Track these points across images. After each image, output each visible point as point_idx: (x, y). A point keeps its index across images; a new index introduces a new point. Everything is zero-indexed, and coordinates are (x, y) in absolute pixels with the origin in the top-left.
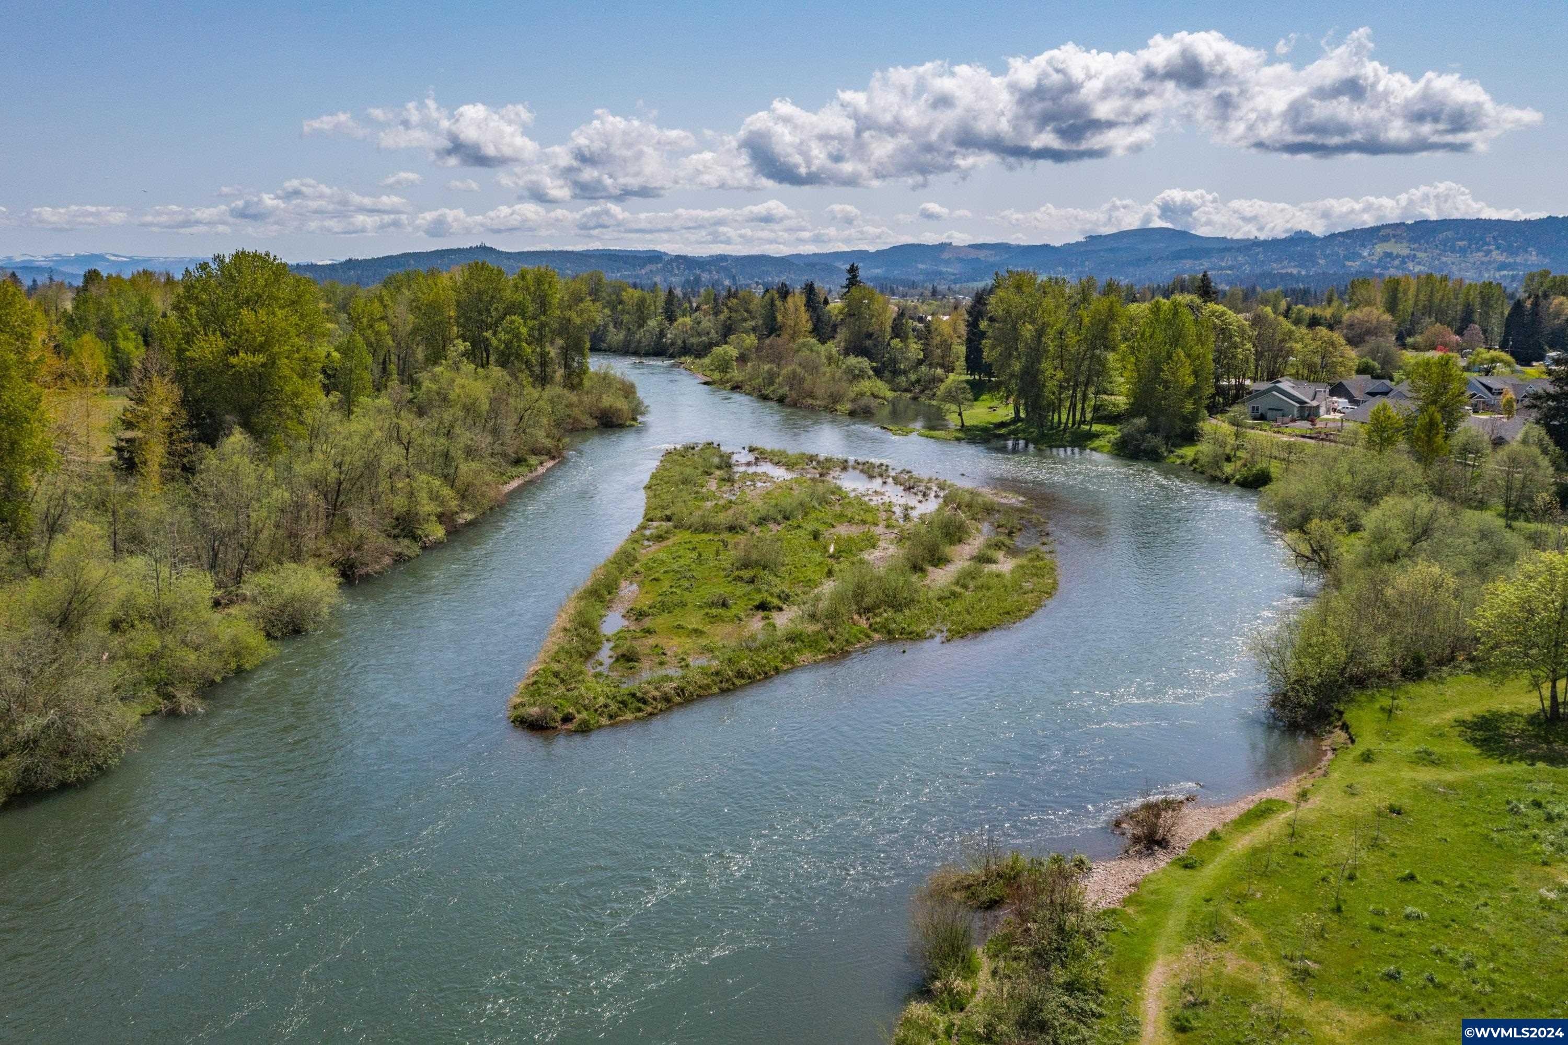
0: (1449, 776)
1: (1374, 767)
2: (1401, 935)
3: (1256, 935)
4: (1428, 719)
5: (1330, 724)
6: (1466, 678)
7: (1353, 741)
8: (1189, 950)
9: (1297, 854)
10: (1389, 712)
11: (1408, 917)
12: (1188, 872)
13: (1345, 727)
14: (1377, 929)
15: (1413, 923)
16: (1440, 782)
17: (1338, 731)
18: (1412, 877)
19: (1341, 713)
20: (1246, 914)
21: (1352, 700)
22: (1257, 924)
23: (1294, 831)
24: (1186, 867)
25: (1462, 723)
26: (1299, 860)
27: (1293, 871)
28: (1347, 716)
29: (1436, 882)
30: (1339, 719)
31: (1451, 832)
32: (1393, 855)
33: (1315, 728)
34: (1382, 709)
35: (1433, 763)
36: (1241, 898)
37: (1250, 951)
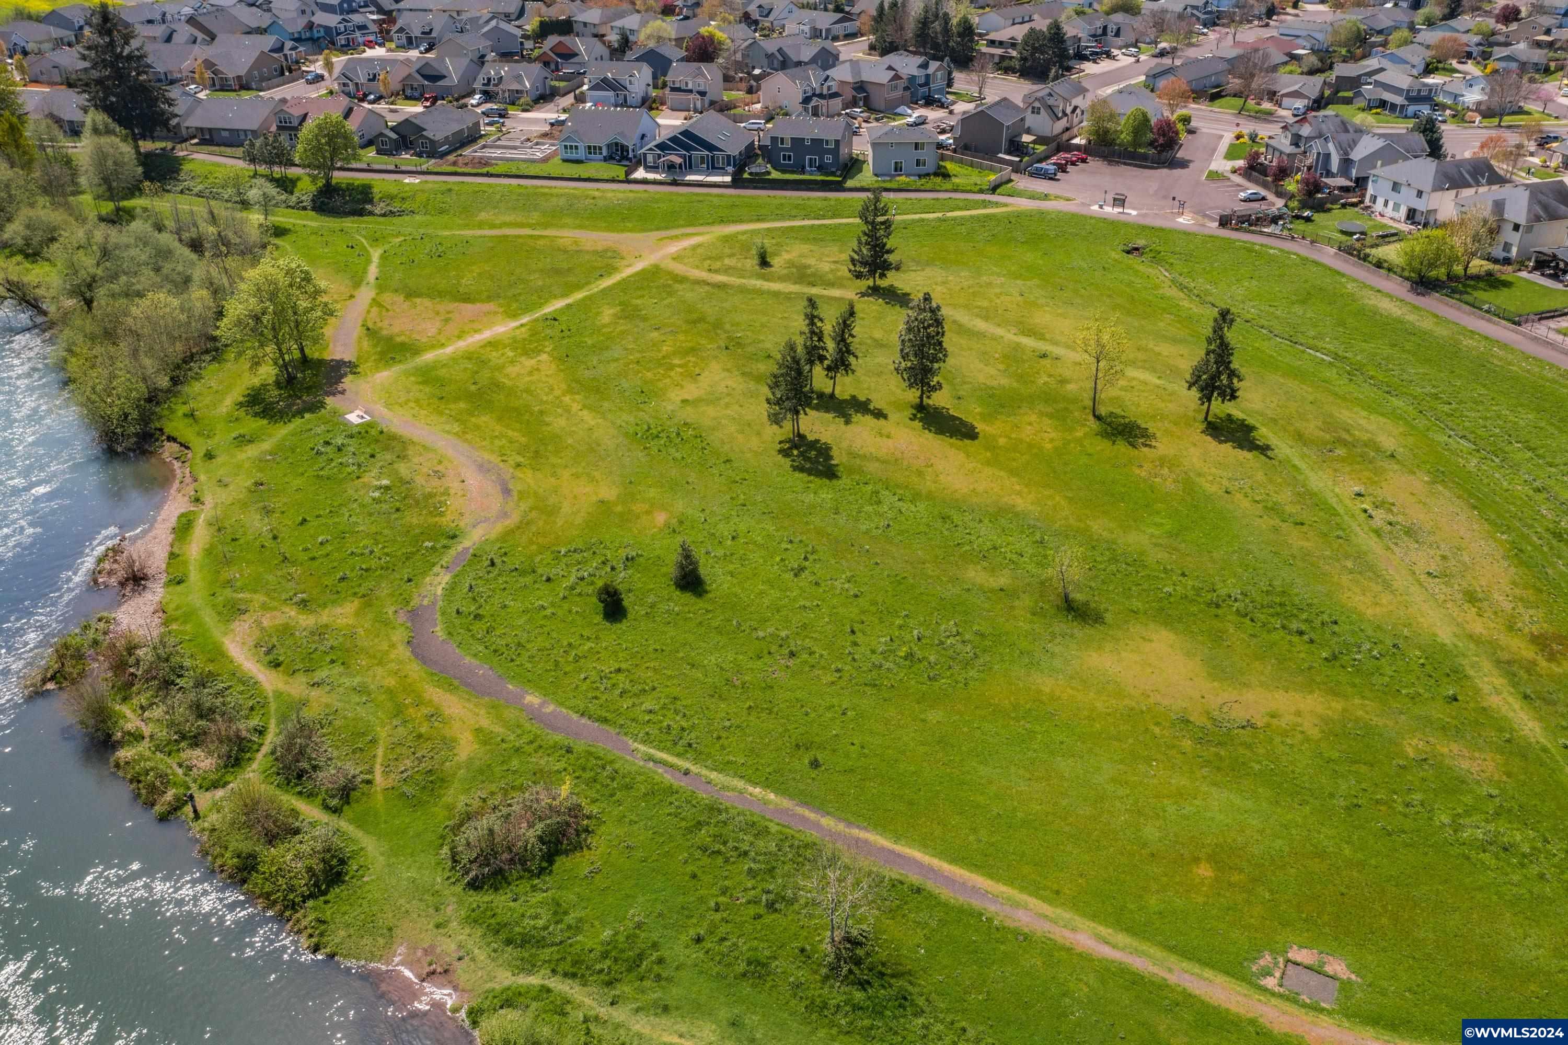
0: (266, 446)
1: (219, 460)
2: (328, 555)
3: (260, 598)
4: (218, 411)
5: (157, 440)
6: (211, 367)
7: (187, 448)
8: (235, 625)
9: (233, 540)
10: (191, 415)
11: (321, 543)
12: (183, 585)
13: (171, 439)
14: (313, 559)
15: (328, 545)
16: (265, 453)
17: (167, 445)
18: (304, 520)
19: (161, 430)
20: (242, 590)
21: (160, 417)
22: (255, 591)
23: (218, 526)
24: (179, 583)
25: (241, 404)
26: (237, 543)
27: (241, 551)
28: (167, 431)
29: (318, 517)
30: (163, 434)
31: (298, 482)
32: (283, 513)
33: (147, 447)
34: (185, 415)
35: (250, 441)
36: (229, 583)
37: (264, 607)
